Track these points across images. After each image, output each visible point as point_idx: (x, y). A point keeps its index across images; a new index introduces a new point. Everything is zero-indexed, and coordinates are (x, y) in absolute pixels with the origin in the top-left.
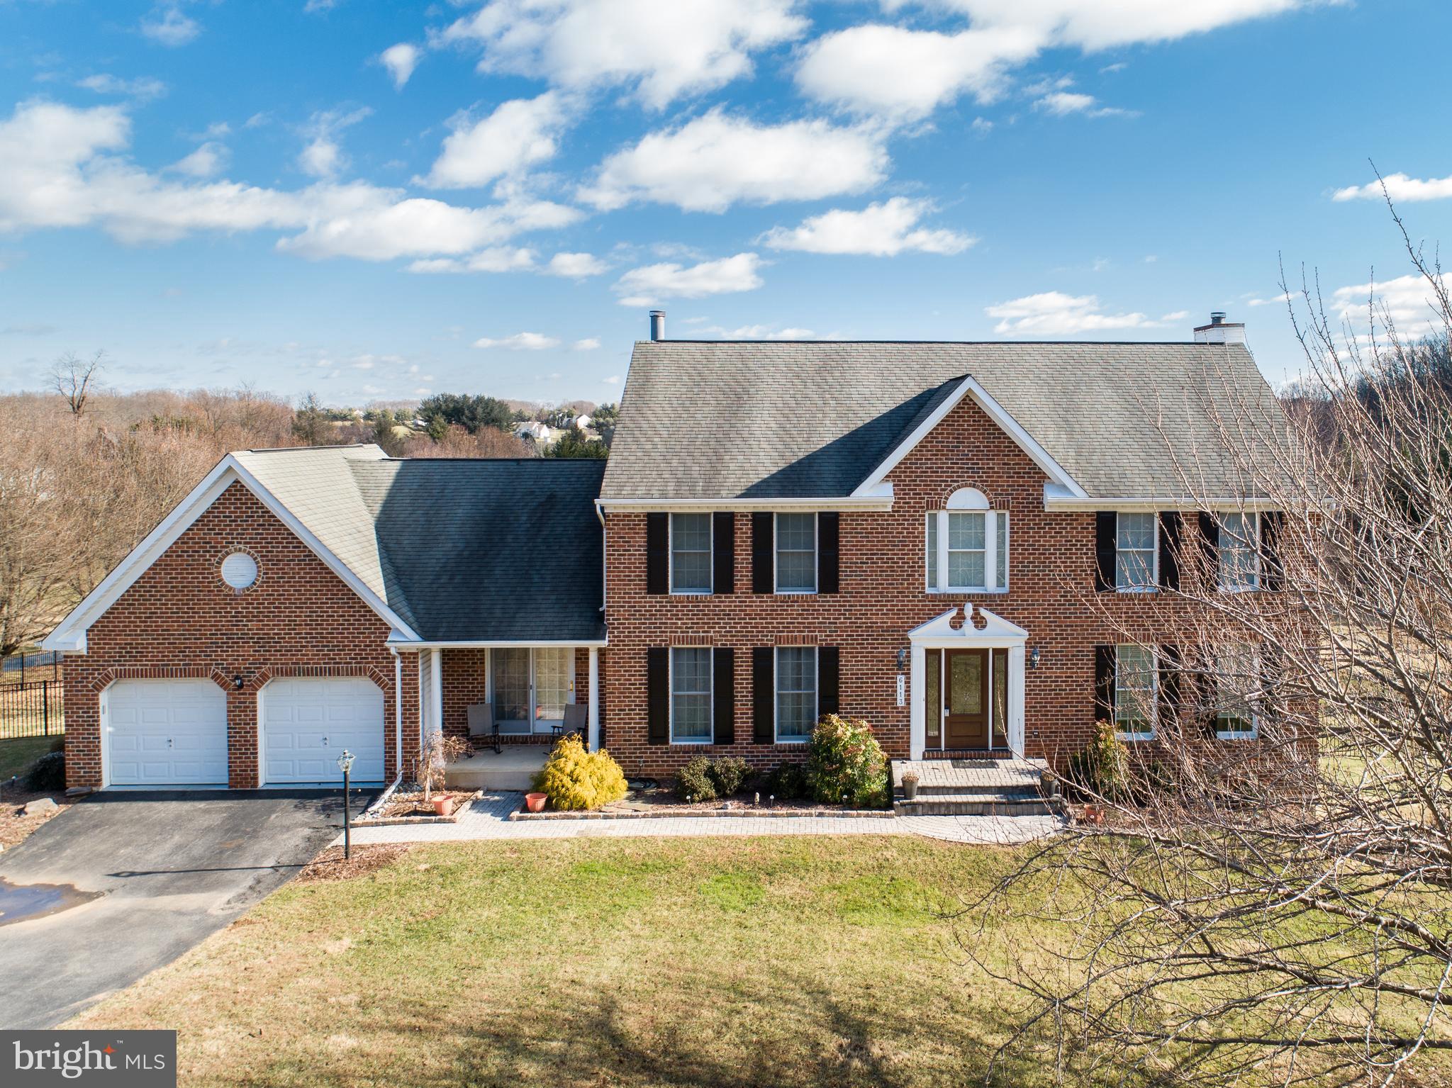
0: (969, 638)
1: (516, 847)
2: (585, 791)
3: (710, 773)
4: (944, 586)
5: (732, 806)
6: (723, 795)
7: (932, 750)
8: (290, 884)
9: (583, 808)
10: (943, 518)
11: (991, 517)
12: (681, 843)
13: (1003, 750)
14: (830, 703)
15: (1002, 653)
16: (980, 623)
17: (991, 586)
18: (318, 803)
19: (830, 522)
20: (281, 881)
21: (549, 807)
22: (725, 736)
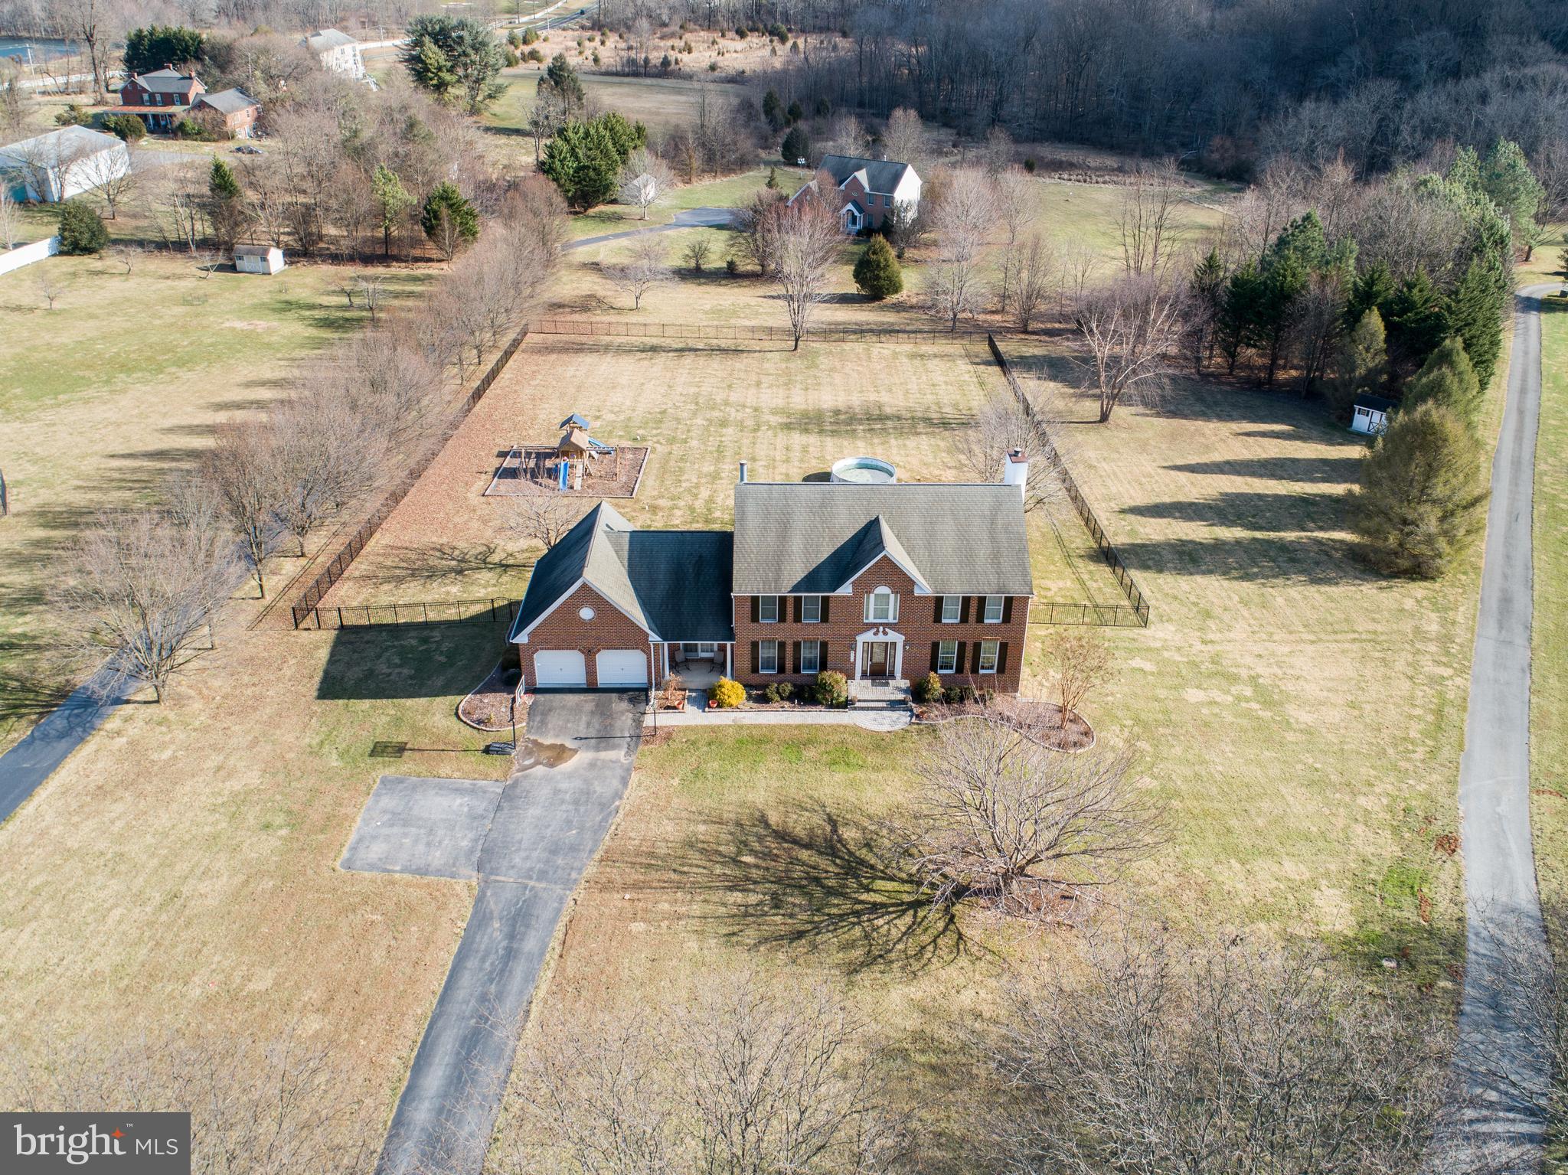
0: (881, 638)
1: (714, 729)
2: (734, 701)
3: (778, 692)
4: (871, 620)
5: (787, 704)
6: (782, 699)
7: (864, 676)
8: (640, 747)
9: (731, 706)
10: (872, 596)
11: (892, 597)
12: (772, 728)
13: (892, 676)
14: (824, 666)
15: (894, 644)
16: (885, 633)
17: (891, 620)
18: (625, 696)
19: (826, 600)
20: (637, 745)
21: (719, 706)
22: (782, 669)
